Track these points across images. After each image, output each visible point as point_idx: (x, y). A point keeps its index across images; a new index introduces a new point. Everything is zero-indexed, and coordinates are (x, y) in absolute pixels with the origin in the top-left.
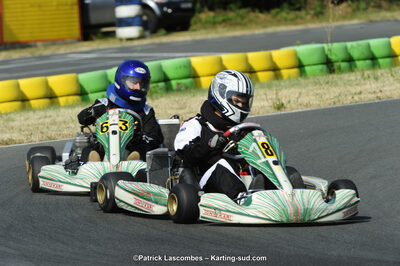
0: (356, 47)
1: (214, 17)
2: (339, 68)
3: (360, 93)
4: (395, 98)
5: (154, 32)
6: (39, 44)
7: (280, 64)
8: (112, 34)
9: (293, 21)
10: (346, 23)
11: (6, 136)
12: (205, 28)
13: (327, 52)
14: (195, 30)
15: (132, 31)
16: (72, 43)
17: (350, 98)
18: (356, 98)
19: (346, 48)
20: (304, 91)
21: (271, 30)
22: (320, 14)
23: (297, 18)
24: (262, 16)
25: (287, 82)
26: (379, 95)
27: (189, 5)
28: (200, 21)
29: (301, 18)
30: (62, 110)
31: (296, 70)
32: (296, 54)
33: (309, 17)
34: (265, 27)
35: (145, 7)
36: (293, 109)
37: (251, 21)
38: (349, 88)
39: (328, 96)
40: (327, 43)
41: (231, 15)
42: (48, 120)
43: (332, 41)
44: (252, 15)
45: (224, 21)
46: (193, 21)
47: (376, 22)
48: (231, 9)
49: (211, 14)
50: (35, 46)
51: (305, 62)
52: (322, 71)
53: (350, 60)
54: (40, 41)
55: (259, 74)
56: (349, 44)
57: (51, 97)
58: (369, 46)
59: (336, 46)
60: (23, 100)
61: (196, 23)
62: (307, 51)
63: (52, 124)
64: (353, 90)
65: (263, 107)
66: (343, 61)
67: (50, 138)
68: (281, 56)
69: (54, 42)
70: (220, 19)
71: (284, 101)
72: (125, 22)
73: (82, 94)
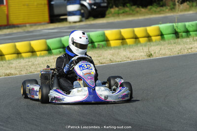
1: (118, 11)
2: (182, 36)
3: (192, 48)
5: (87, 18)
6: (27, 25)
7: (151, 34)
8: (66, 20)
9: (159, 12)
10: (186, 13)
11: (8, 72)
12: (114, 16)
13: (175, 28)
14: (108, 17)
15: (76, 18)
16: (44, 24)
17: (186, 51)
18: (189, 51)
19: (185, 26)
20: (163, 47)
22: (173, 9)
23: (161, 11)
24: (143, 10)
27: (105, 5)
28: (111, 13)
29: (163, 11)
30: (38, 58)
31: (159, 37)
32: (159, 29)
33: (167, 10)
34: (144, 15)
35: (83, 5)
36: (157, 57)
37: (137, 12)
38: (186, 45)
39: (175, 50)
40: (175, 23)
41: (127, 9)
42: (30, 63)
43: (178, 22)
44: (138, 9)
45: (123, 12)
46: (107, 12)
48: (127, 6)
49: (117, 9)
50: (26, 26)
51: (164, 33)
52: (173, 37)
53: (187, 32)
54: (28, 23)
55: (140, 39)
56: (187, 24)
57: (32, 52)
59: (180, 24)
60: (18, 53)
61: (109, 14)
62: (165, 27)
64: (188, 47)
65: (141, 56)
66: (184, 32)
67: (31, 72)
68: (152, 30)
69: (35, 24)
70: (121, 11)
71: (152, 53)
72: (72, 13)
73: (49, 50)
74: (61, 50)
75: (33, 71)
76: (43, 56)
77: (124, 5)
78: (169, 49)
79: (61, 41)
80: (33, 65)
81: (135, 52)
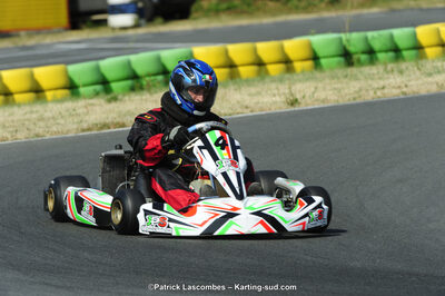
0: (377, 38)
1: (218, 5)
2: (359, 61)
3: (383, 88)
4: (423, 92)
5: (150, 20)
6: (22, 33)
7: (292, 56)
8: (104, 23)
10: (365, 11)
12: (208, 16)
13: (345, 42)
14: (195, 19)
15: (126, 19)
16: (59, 32)
17: (371, 93)
18: (379, 93)
19: (366, 39)
20: (320, 85)
21: (281, 18)
22: (336, 2)
23: (309, 5)
24: (272, 4)
25: (301, 76)
26: (405, 90)
28: (201, 8)
29: (315, 6)
30: (50, 105)
31: (310, 63)
32: (310, 45)
33: (323, 5)
34: (274, 15)
36: (307, 105)
37: (258, 9)
38: (370, 82)
39: (346, 91)
40: (344, 32)
42: (34, 116)
43: (351, 31)
45: (229, 9)
46: (193, 8)
47: (399, 11)
50: (18, 36)
51: (320, 53)
52: (339, 63)
53: (371, 52)
54: (24, 29)
55: (269, 67)
56: (370, 34)
57: (37, 91)
58: (392, 37)
59: (355, 35)
60: (6, 94)
61: (196, 11)
63: (39, 120)
64: (376, 86)
65: (275, 103)
66: (363, 53)
67: (37, 136)
68: (294, 46)
69: (38, 31)
70: (224, 6)
71: (298, 97)
72: (119, 9)
73: (72, 87)
74: (99, 87)
75: (40, 131)
76: (62, 101)
78: (335, 89)
80: (41, 119)
81: (259, 93)
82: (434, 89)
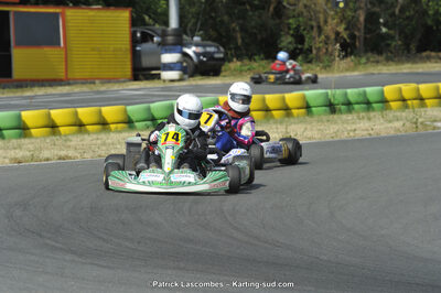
0: (352, 93)
1: (241, 66)
2: (340, 110)
3: (355, 130)
4: (383, 134)
5: (192, 76)
6: (97, 82)
7: (290, 104)
8: (158, 76)
10: (348, 74)
11: (63, 153)
12: (234, 75)
13: (330, 97)
14: (224, 76)
15: (174, 75)
16: (124, 82)
17: (346, 133)
18: (352, 134)
19: (346, 94)
20: (309, 127)
22: (327, 67)
26: (371, 132)
27: (221, 56)
28: (230, 69)
30: (112, 135)
31: (303, 111)
32: (304, 97)
33: (318, 68)
35: (185, 55)
38: (345, 126)
39: (328, 131)
40: (330, 88)
41: (255, 65)
42: (99, 142)
43: (336, 88)
45: (249, 69)
46: (223, 68)
47: (373, 74)
48: (255, 60)
49: (239, 63)
50: (94, 83)
51: (311, 104)
52: (325, 111)
53: (348, 104)
54: (98, 79)
55: (274, 113)
56: (349, 91)
57: (104, 124)
58: (365, 93)
59: (339, 92)
60: (80, 125)
61: (226, 71)
64: (349, 128)
66: (343, 104)
68: (292, 98)
69: (109, 80)
70: (246, 68)
71: (292, 134)
72: (169, 67)
73: (129, 122)
74: (149, 123)
76: (120, 132)
77: (251, 58)
78: (319, 129)
79: (149, 109)
80: (104, 144)
82: (392, 133)
